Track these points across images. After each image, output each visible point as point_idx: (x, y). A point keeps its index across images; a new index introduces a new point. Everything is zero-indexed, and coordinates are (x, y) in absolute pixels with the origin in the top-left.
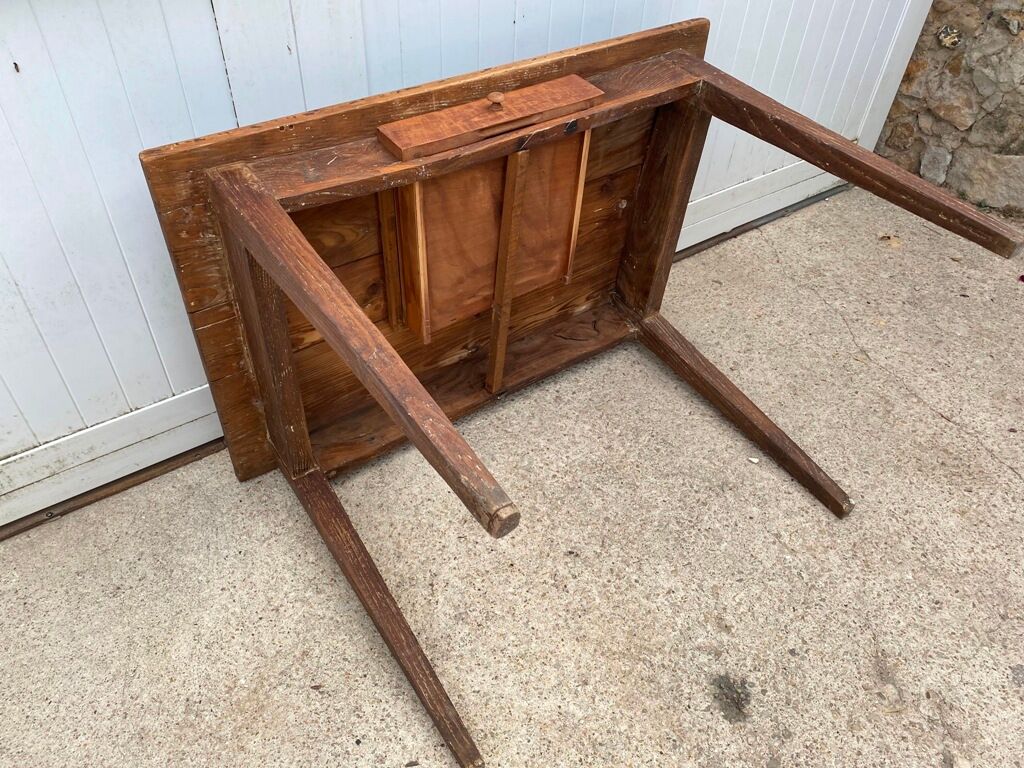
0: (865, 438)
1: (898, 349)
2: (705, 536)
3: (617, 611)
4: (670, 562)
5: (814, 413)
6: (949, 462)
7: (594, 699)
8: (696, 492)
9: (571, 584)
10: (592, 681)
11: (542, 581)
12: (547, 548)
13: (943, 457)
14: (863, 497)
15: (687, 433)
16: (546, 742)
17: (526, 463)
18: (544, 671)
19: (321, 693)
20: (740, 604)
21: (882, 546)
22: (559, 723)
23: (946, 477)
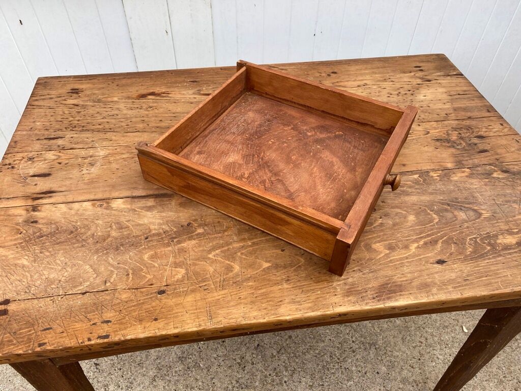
4: (312, 379)
9: (249, 367)
11: (234, 358)
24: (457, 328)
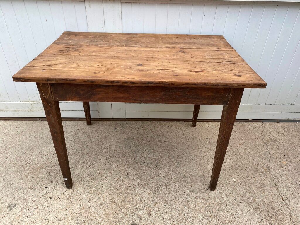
0: (244, 190)
1: (283, 172)
2: (166, 190)
3: (125, 194)
4: (150, 191)
5: (233, 176)
6: (271, 212)
7: (100, 209)
8: (175, 179)
9: (121, 182)
10: (104, 205)
11: (114, 178)
12: (123, 172)
13: (269, 209)
14: (227, 205)
15: (187, 164)
16: (80, 212)
17: (137, 151)
18: (95, 197)
19: (49, 174)
20: (159, 211)
21: (220, 221)
22: (87, 210)
23: (265, 215)
24: (231, 179)
